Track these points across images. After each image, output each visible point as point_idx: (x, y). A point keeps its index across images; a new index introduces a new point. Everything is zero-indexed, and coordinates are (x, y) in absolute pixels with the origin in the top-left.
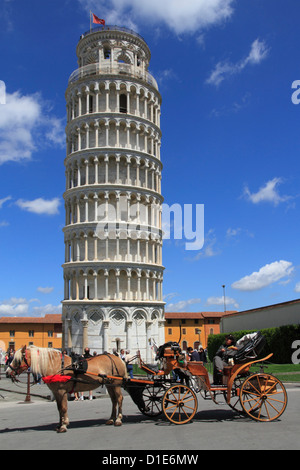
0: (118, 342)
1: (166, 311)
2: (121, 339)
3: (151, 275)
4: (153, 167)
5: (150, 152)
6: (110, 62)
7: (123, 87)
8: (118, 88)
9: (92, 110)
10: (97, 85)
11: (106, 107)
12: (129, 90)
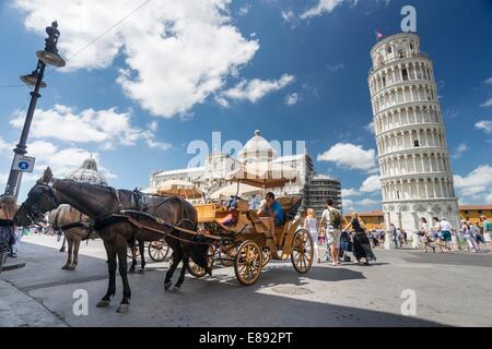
6: (392, 55)
7: (403, 65)
8: (400, 67)
9: (385, 85)
10: (385, 69)
11: (394, 81)
12: (407, 65)
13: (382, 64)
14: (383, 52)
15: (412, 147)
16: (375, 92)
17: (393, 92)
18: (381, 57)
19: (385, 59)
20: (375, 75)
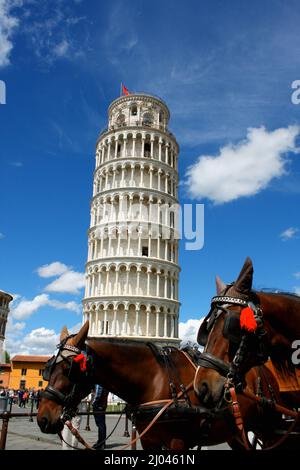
5: (169, 192)
6: (137, 118)
7: (148, 137)
8: (144, 137)
9: (118, 155)
10: (125, 134)
11: (132, 153)
12: (152, 138)
13: (122, 125)
14: (127, 112)
15: (139, 254)
16: (103, 161)
17: (128, 168)
18: (122, 117)
19: (126, 120)
20: (109, 138)
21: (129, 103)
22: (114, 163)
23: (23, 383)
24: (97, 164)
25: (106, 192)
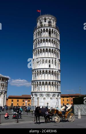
0: (48, 104)
1: (61, 94)
2: (49, 103)
3: (57, 83)
4: (58, 52)
5: (57, 47)
6: (46, 23)
8: (48, 30)
9: (41, 36)
10: (43, 29)
12: (51, 30)
14: (43, 21)
16: (36, 38)
17: (44, 40)
20: (38, 30)
21: (43, 18)
22: (39, 39)
23: (12, 104)
24: (34, 39)
25: (37, 48)
